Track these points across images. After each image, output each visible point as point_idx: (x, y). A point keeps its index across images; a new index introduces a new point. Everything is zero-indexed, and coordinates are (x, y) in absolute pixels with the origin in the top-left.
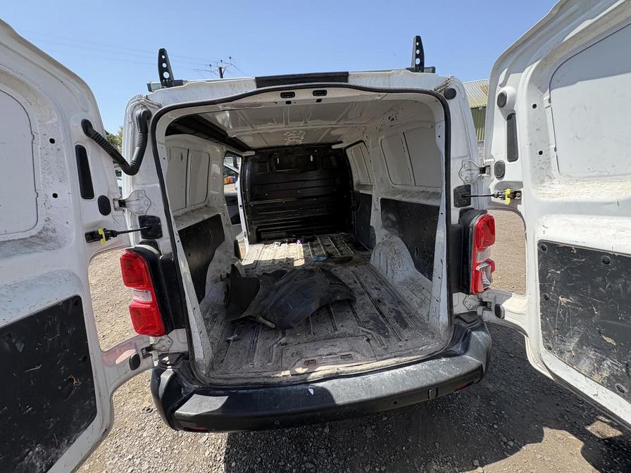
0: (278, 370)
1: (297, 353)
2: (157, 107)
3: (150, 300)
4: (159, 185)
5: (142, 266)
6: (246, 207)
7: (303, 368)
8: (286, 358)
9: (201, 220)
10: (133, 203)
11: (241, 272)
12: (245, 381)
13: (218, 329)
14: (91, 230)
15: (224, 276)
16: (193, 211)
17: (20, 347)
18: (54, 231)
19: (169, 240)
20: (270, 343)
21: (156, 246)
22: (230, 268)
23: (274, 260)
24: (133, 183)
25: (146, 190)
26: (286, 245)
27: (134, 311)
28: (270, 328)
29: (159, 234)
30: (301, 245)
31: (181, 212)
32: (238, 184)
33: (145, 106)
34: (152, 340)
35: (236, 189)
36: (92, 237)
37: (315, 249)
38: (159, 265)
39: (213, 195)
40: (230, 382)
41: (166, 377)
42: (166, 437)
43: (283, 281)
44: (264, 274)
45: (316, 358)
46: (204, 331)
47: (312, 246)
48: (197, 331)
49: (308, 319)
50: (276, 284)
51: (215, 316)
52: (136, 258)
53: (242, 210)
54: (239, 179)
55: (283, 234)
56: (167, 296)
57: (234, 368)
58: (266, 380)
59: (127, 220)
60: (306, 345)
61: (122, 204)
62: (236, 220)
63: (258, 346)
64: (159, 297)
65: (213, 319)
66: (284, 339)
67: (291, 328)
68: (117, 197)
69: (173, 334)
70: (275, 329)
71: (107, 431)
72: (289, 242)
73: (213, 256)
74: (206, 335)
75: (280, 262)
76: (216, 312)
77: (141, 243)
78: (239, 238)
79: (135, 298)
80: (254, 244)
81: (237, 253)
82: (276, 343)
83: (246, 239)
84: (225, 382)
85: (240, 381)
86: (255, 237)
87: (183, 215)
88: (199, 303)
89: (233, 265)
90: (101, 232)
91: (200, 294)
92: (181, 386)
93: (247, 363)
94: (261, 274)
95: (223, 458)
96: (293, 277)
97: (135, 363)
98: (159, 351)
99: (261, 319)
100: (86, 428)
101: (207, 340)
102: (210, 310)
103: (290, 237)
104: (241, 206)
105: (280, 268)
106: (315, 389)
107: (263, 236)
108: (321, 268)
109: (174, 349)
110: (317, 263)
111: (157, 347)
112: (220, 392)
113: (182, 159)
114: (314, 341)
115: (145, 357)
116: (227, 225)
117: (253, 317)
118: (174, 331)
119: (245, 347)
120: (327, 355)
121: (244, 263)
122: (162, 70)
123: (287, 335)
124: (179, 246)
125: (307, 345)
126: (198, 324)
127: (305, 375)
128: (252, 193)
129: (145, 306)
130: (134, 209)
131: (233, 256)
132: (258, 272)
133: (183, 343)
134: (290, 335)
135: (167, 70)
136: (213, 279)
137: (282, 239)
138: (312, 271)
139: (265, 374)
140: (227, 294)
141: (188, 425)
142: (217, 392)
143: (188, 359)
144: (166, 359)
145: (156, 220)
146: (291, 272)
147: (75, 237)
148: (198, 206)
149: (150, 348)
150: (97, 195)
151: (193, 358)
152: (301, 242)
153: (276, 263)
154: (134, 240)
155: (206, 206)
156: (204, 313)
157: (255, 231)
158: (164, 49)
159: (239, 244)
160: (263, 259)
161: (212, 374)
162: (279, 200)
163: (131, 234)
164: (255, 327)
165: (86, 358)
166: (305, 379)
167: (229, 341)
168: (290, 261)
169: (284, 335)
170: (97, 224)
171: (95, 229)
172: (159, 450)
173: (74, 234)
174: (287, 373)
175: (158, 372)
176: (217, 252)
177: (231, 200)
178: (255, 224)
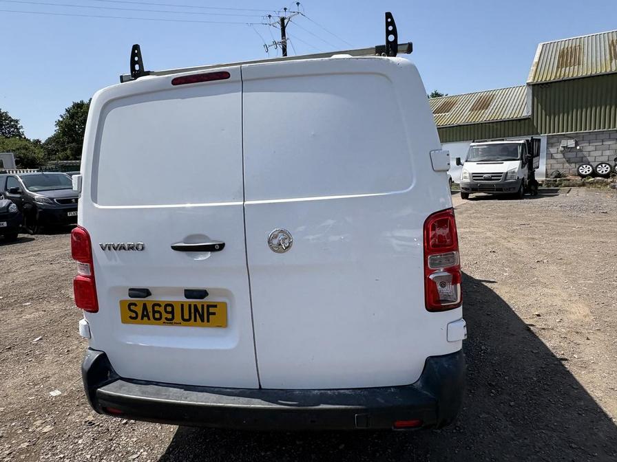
122: (133, 63)
135: (139, 62)
158: (137, 45)
172: (88, 457)
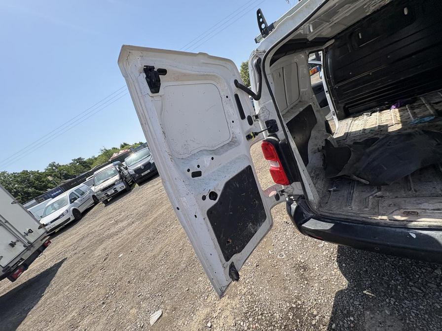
0: (374, 214)
1: (395, 205)
2: (263, 53)
3: (279, 166)
4: (272, 101)
5: (272, 148)
6: (332, 91)
7: (402, 216)
8: (383, 207)
9: (298, 113)
10: (261, 115)
11: (333, 143)
12: (346, 217)
13: (320, 183)
14: (247, 134)
15: (320, 148)
16: (292, 108)
17: (238, 185)
18: (236, 138)
19: (283, 132)
20: (365, 195)
21: (276, 136)
22: (324, 142)
23: (364, 130)
24: (259, 104)
25: (266, 106)
26: (378, 113)
27: (272, 172)
28: (365, 185)
29: (276, 129)
30: (397, 110)
31: (285, 111)
32: (322, 73)
33: (257, 56)
34: (283, 187)
35: (321, 78)
36: (249, 137)
37: (416, 111)
38: (280, 147)
39: (303, 92)
40: (334, 216)
41: (294, 206)
42: (298, 238)
43: (374, 147)
44: (355, 143)
45: (419, 211)
46: (312, 184)
47: (412, 108)
48: (307, 183)
49: (407, 178)
50: (368, 150)
51: (318, 175)
52: (268, 145)
53: (328, 95)
54: (322, 70)
55: (373, 104)
56: (287, 164)
57: (336, 208)
58: (364, 219)
59: (260, 126)
60: (404, 199)
61: (257, 117)
62: (324, 103)
63: (354, 196)
64: (283, 165)
65: (316, 178)
66: (380, 193)
67: (387, 184)
68: (254, 114)
69: (294, 184)
70: (369, 185)
71: (271, 226)
72: (381, 111)
73: (310, 135)
74: (313, 186)
75: (372, 130)
76: (318, 173)
77: (269, 136)
78: (328, 118)
79: (271, 165)
80: (342, 119)
81: (329, 130)
82: (372, 195)
83: (335, 117)
84: (331, 215)
85: (343, 217)
86: (343, 114)
87: (286, 113)
88: (306, 166)
89: (326, 140)
90: (252, 134)
91: (306, 161)
92: (303, 213)
93: (346, 206)
94: (352, 143)
95: (336, 259)
96: (386, 143)
97: (277, 197)
98: (287, 193)
99: (355, 177)
100: (264, 221)
101: (314, 190)
102: (314, 171)
103: (382, 105)
104: (327, 92)
105: (371, 136)
106: (416, 234)
107: (351, 111)
108: (423, 130)
109: (295, 193)
110: (419, 125)
111: (286, 191)
112: (328, 220)
113: (280, 76)
114: (416, 197)
115: (281, 195)
116: (317, 111)
117: (348, 176)
118: (293, 183)
119: (343, 196)
120: (432, 210)
121: (335, 136)
122: (260, 24)
123: (382, 189)
124: (289, 133)
125: (408, 200)
126: (307, 180)
127: (405, 222)
128: (335, 78)
129: (277, 169)
130: (262, 118)
131: (326, 133)
132: (349, 142)
133: (301, 190)
134: (386, 190)
135: (263, 22)
136: (313, 151)
137: (371, 110)
138: (409, 135)
139: (362, 215)
140: (324, 160)
141: (310, 233)
142: (326, 220)
143: (304, 199)
144: (292, 197)
145: (274, 122)
146: (383, 139)
147: (243, 138)
148: (295, 104)
149: (283, 191)
150: (246, 116)
151: (307, 199)
152: (397, 107)
153: (366, 132)
154: (265, 135)
155: (300, 101)
156: (310, 173)
157: (342, 108)
158: (259, 9)
159: (329, 122)
160: (353, 131)
161: (320, 209)
162: (365, 74)
163: (263, 132)
164: (350, 183)
165: (258, 192)
166: (405, 225)
167: (330, 191)
168: (382, 129)
169: (379, 190)
170: (249, 131)
171: (249, 133)
172: (296, 243)
173: (242, 138)
174: (385, 217)
175: (289, 204)
176: (312, 132)
177: (318, 89)
178: (341, 103)
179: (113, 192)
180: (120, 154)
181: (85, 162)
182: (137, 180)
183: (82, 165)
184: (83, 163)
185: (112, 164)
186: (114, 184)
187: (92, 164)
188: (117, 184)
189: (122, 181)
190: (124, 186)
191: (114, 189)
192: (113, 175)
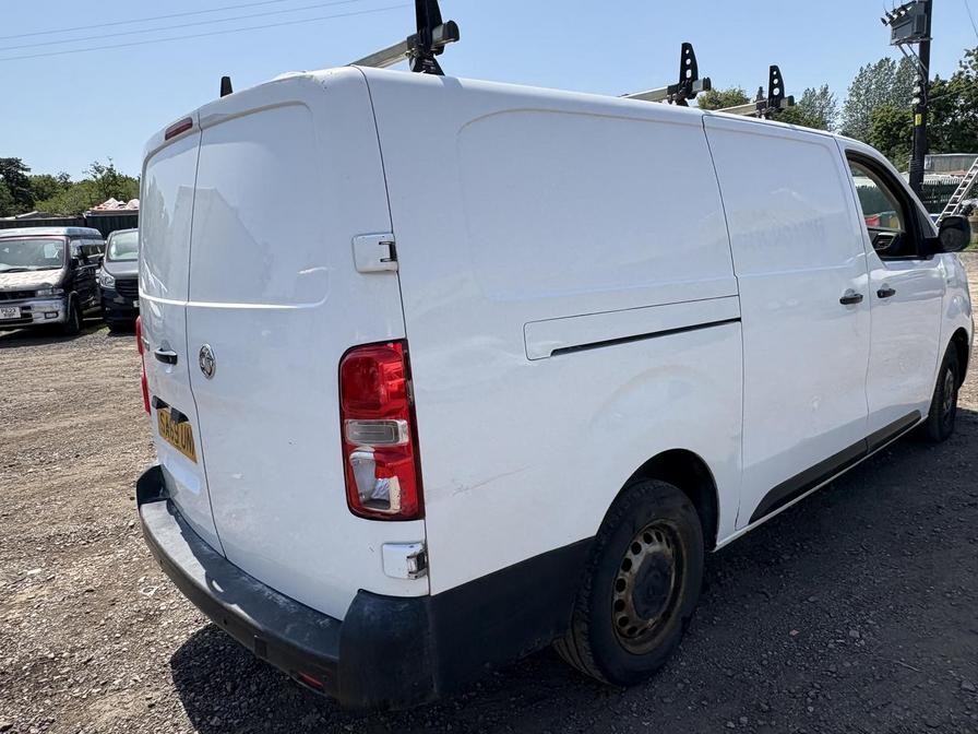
179: (17, 314)
180: (127, 208)
181: (25, 182)
182: (112, 313)
183: (12, 188)
184: (17, 184)
185: (63, 230)
186: (30, 293)
187: (43, 198)
188: (41, 298)
189: (63, 296)
190: (61, 315)
191: (23, 308)
192: (49, 265)
